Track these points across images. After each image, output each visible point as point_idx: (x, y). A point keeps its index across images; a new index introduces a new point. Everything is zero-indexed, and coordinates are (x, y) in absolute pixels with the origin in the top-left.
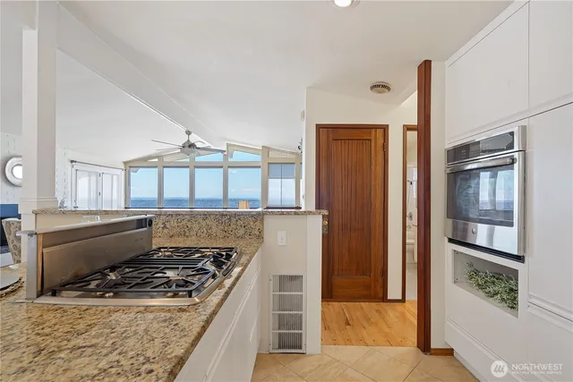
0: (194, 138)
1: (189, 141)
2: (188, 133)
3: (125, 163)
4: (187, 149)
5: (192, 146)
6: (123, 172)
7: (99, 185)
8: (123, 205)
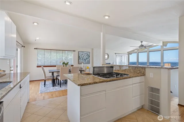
0: (144, 43)
1: (142, 44)
2: (142, 42)
3: (128, 52)
4: (141, 47)
5: (142, 46)
6: (127, 55)
7: (121, 59)
8: (127, 64)
